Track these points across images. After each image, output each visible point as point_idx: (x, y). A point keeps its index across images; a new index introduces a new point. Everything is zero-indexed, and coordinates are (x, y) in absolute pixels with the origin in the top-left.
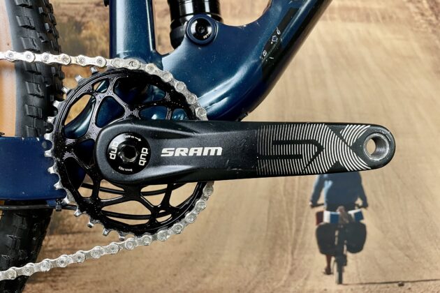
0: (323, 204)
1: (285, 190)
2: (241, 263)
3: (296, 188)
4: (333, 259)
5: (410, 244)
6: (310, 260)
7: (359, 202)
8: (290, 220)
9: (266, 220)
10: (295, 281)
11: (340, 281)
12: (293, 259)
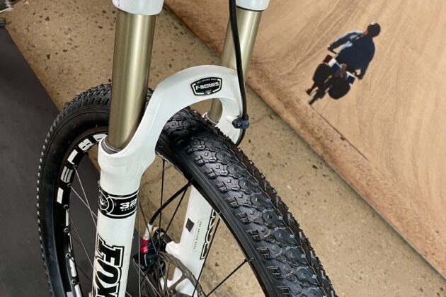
0: (335, 53)
1: (321, 25)
2: (268, 44)
3: (329, 29)
5: (368, 124)
6: (304, 77)
7: (359, 72)
9: (298, 33)
10: (288, 79)
12: (296, 68)
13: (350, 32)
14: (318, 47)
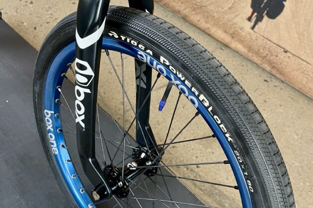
4: (256, 14)
10: (230, 13)
11: (253, 28)
12: (234, 2)
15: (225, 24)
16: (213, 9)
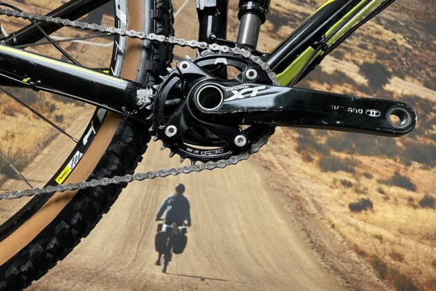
0: (163, 220)
1: (142, 207)
2: (102, 249)
3: (149, 207)
4: (163, 255)
5: (213, 254)
6: (148, 254)
7: (186, 222)
8: (141, 226)
9: (125, 223)
10: (136, 266)
11: (164, 271)
12: (137, 252)
13: (166, 199)
14: (148, 223)
15: (132, 280)
16: (113, 270)
